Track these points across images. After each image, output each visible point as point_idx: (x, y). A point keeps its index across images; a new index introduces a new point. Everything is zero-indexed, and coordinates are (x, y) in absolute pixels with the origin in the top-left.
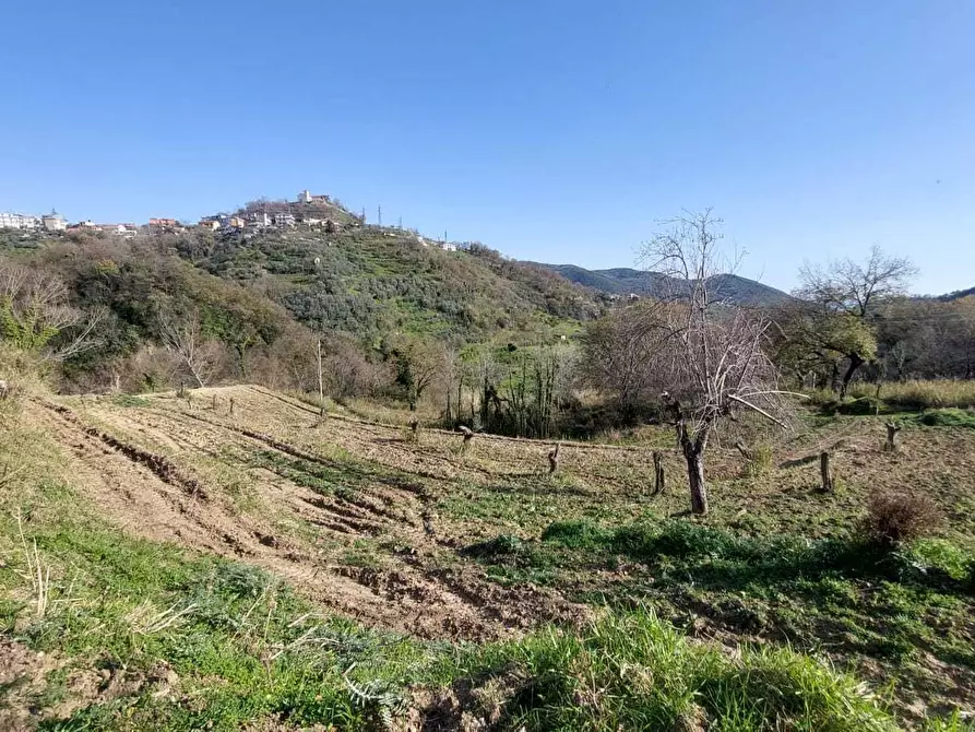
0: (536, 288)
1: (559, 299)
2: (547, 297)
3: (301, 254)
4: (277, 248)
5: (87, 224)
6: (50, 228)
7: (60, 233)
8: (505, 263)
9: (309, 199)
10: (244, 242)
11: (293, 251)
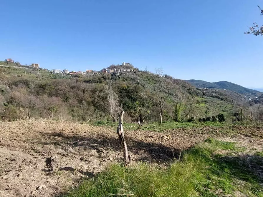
0: (184, 87)
1: (191, 90)
2: (188, 89)
3: (134, 80)
4: (128, 78)
5: (74, 72)
6: (66, 73)
7: (69, 74)
8: (175, 80)
9: (125, 64)
10: (118, 76)
11: (132, 79)
